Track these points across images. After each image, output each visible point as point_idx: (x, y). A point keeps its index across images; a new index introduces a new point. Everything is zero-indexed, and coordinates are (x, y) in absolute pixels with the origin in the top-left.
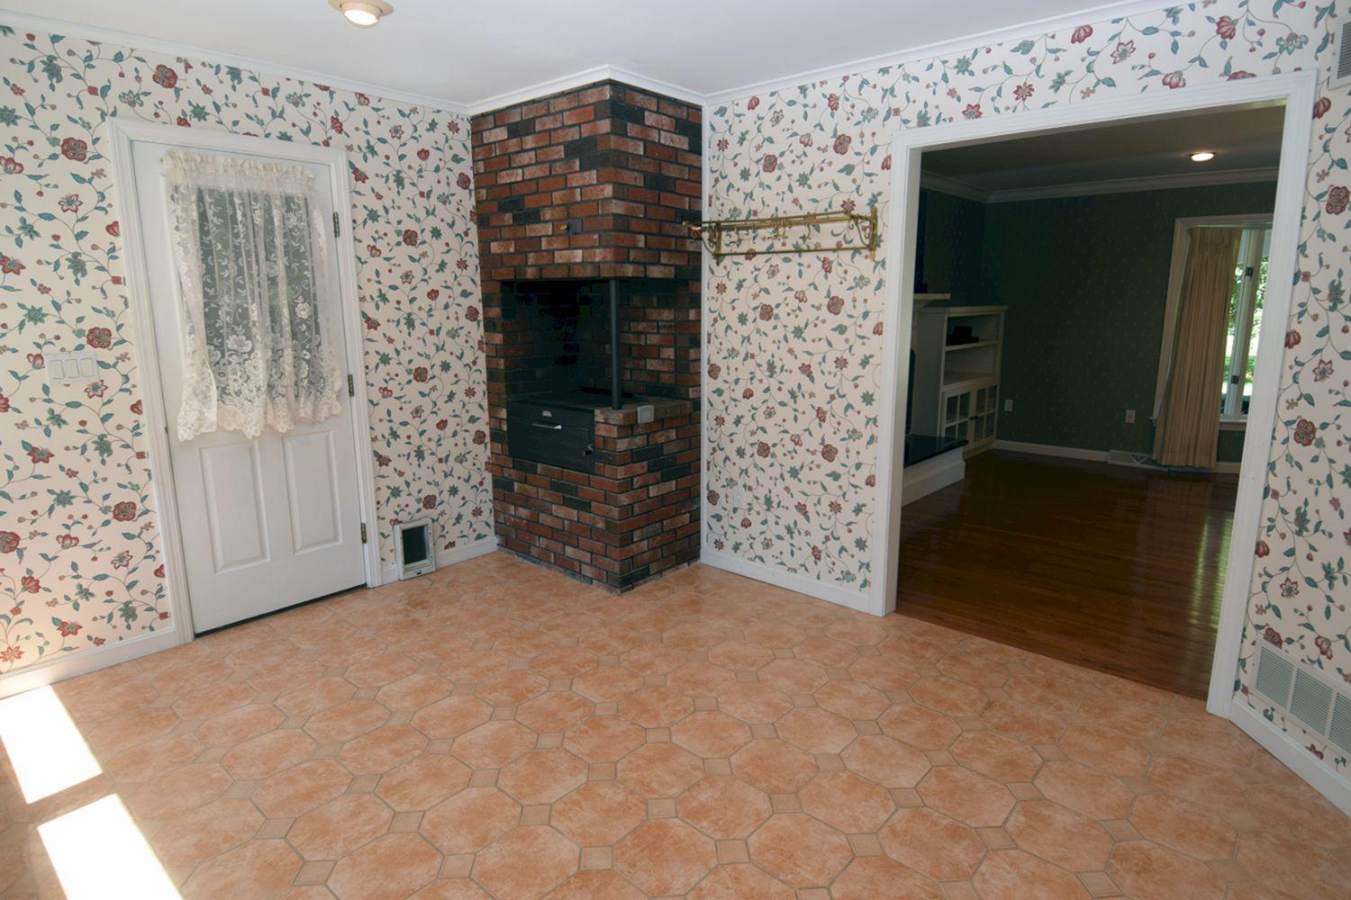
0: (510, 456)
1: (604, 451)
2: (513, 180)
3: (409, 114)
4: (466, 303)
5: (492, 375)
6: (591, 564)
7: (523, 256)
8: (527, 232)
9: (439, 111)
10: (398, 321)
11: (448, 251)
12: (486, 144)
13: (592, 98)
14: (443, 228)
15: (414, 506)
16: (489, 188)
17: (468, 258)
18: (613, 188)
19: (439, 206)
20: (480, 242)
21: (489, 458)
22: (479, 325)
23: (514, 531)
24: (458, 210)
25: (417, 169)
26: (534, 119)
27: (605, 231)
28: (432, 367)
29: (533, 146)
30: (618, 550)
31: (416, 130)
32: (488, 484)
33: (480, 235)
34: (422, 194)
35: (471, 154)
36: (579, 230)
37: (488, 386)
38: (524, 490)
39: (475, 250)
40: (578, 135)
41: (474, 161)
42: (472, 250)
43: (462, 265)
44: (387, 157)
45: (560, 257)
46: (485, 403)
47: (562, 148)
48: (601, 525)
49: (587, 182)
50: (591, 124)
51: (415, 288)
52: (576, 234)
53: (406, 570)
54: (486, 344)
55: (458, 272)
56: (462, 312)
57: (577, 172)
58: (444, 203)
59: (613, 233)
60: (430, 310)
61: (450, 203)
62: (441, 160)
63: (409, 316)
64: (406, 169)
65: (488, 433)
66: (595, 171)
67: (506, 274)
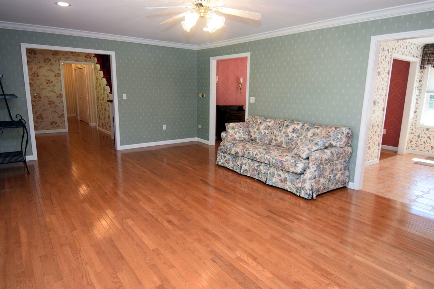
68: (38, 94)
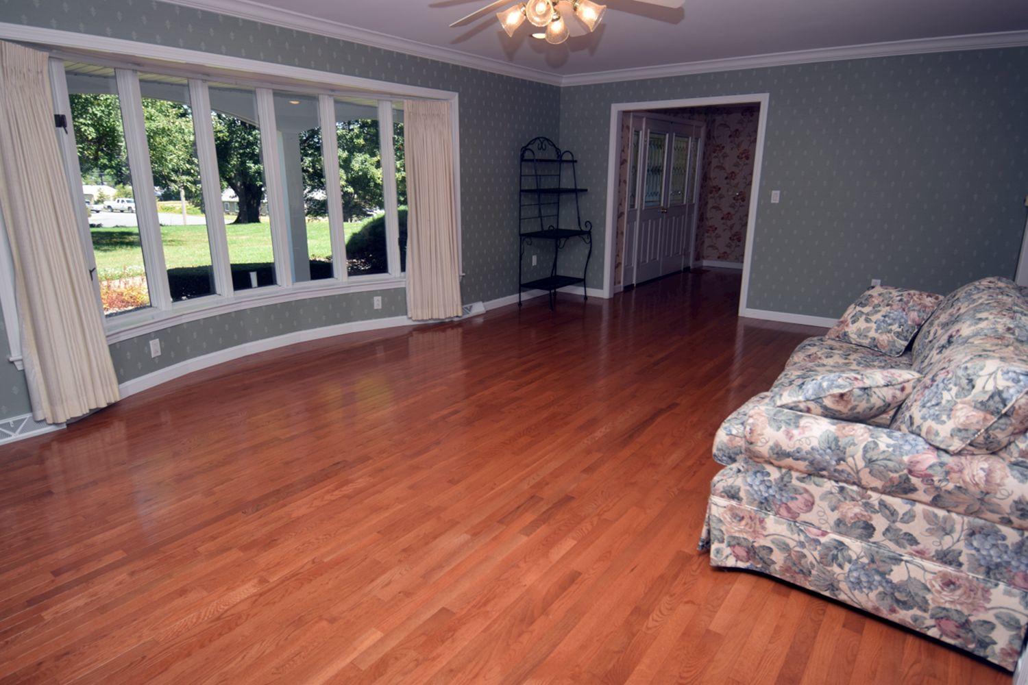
68: (741, 192)
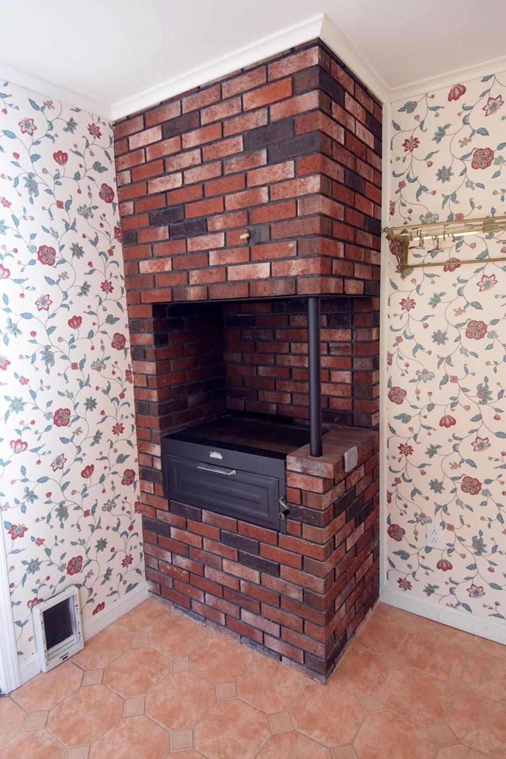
0: (164, 498)
1: (301, 507)
2: (169, 187)
3: (43, 108)
4: (112, 329)
5: (141, 408)
6: (280, 638)
7: (185, 274)
8: (189, 246)
9: (78, 110)
10: (34, 356)
11: (91, 272)
12: (133, 151)
13: (290, 67)
14: (85, 244)
15: (56, 575)
16: (136, 200)
17: (112, 280)
18: (321, 179)
19: (80, 219)
20: (125, 262)
21: (138, 498)
22: (126, 354)
23: (170, 580)
24: (101, 225)
25: (54, 173)
26: (199, 111)
27: (305, 236)
28: (76, 406)
29: (197, 143)
30: (322, 629)
31: (51, 128)
32: (139, 527)
33: (126, 253)
34: (60, 204)
35: (114, 164)
36: (265, 237)
37: (136, 420)
38: (185, 537)
39: (121, 271)
40: (266, 120)
41: (117, 172)
42: (117, 271)
43: (107, 287)
44: (16, 155)
45: (234, 274)
46: (134, 439)
47: (240, 139)
48: (296, 595)
49: (279, 176)
50: (289, 101)
51: (54, 315)
52: (259, 243)
53: (48, 657)
54: (134, 373)
55: (103, 295)
56: (108, 340)
57: (264, 166)
58: (86, 216)
59: (318, 239)
60: (73, 340)
61: (92, 217)
62: (81, 166)
63: (47, 350)
64: (40, 172)
65: (137, 471)
66: (292, 162)
67: (162, 296)
